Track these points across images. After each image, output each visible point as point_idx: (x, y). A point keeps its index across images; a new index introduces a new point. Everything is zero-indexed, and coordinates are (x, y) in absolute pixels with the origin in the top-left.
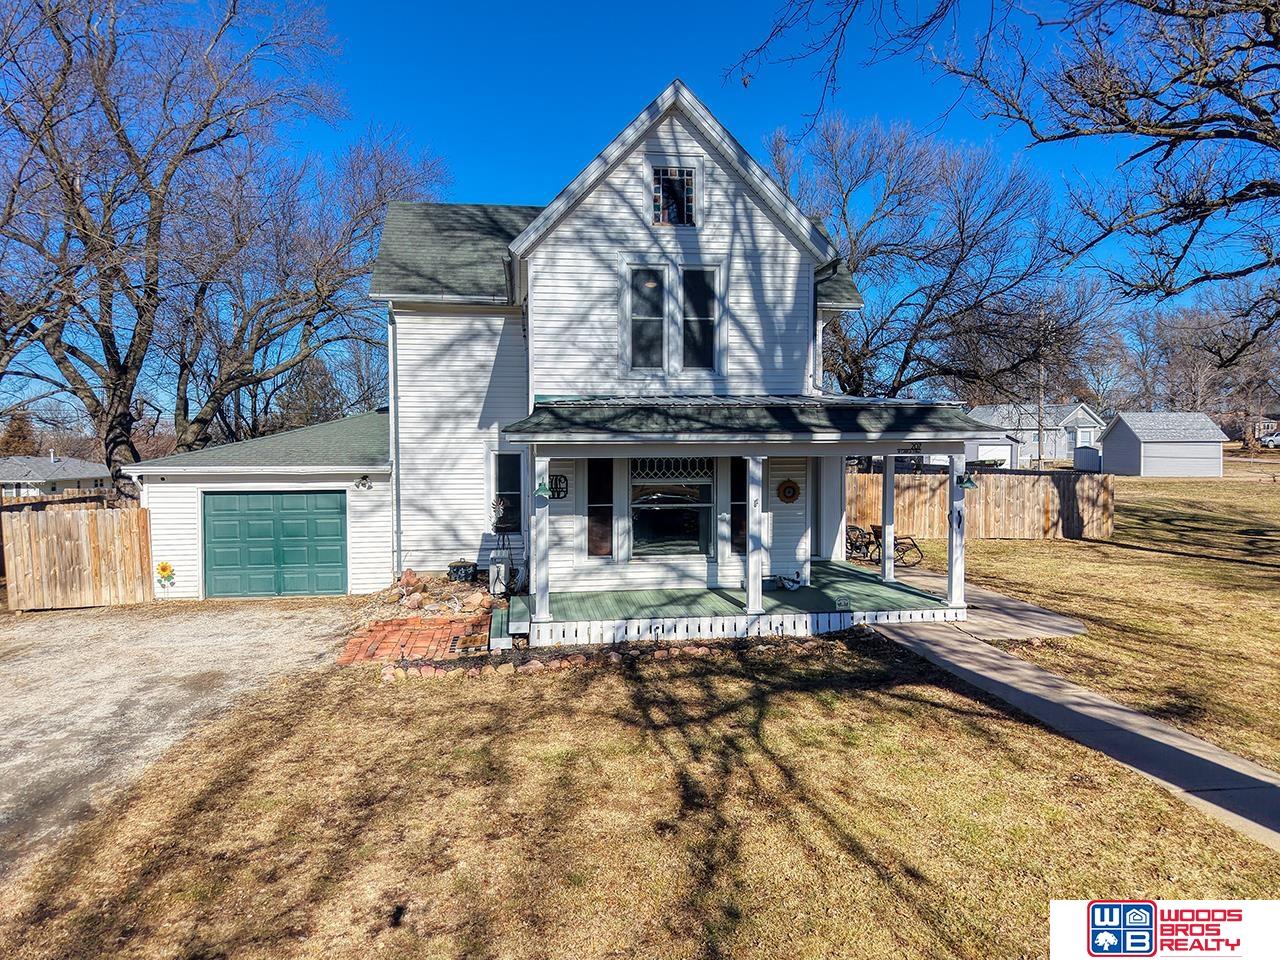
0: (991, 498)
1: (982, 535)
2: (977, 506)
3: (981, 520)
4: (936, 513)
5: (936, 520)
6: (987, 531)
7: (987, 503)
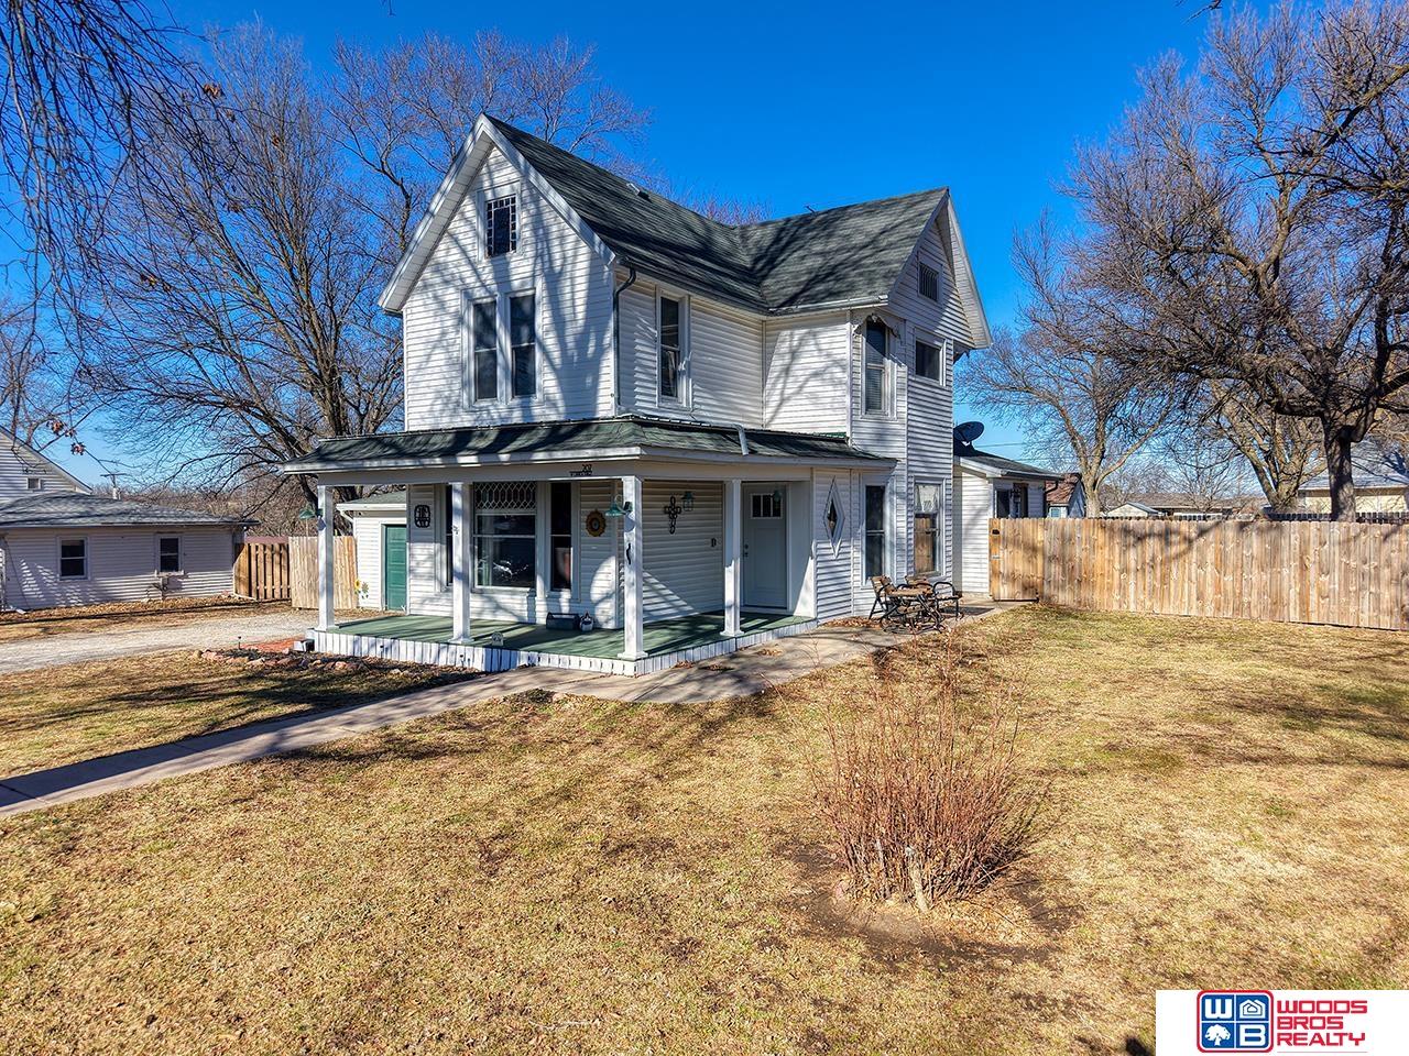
0: (1312, 557)
1: (1295, 615)
2: (1285, 572)
3: (1293, 595)
4: (1209, 579)
5: (1209, 591)
6: (1305, 611)
7: (1304, 568)
